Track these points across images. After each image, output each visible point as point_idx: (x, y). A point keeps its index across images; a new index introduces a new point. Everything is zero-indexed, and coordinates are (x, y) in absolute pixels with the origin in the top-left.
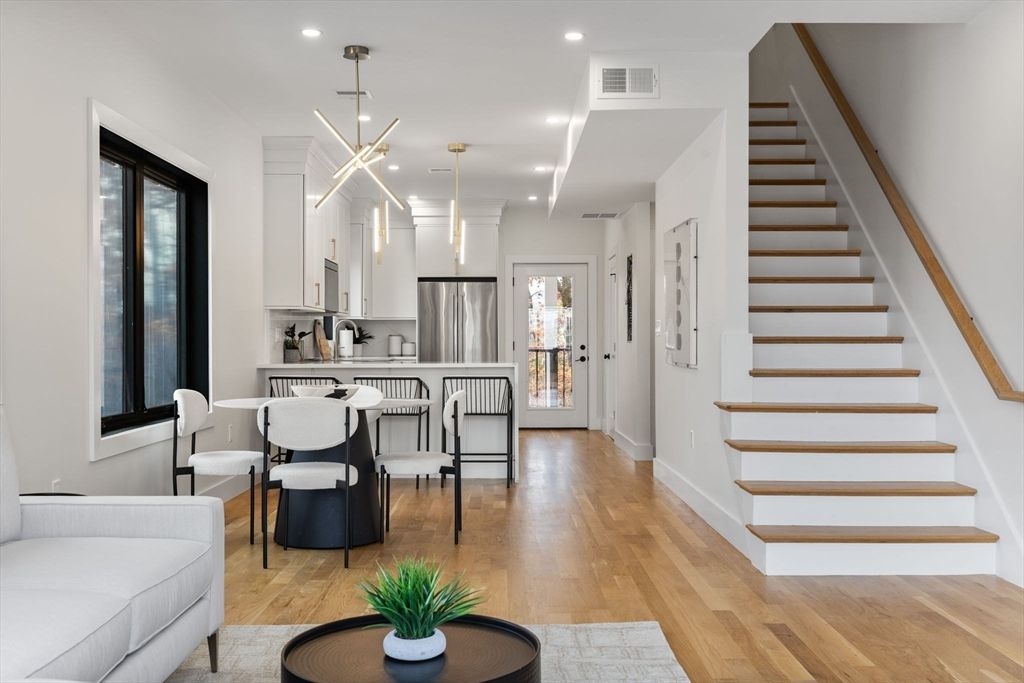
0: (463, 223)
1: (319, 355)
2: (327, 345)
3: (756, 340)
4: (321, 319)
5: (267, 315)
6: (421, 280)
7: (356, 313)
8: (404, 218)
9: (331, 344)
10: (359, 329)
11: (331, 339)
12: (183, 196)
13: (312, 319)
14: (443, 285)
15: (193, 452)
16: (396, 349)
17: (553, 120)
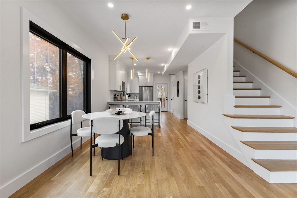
0: (149, 73)
2: (123, 97)
3: (236, 97)
4: (122, 93)
5: (110, 92)
6: (140, 86)
7: (129, 92)
8: (137, 75)
10: (129, 95)
11: (124, 96)
12: (85, 63)
13: (120, 93)
14: (143, 87)
15: (81, 128)
16: (135, 98)
17: (169, 49)
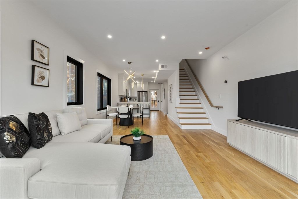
1: (125, 101)
3: (180, 99)
5: (118, 96)
6: (138, 92)
7: (130, 96)
8: (136, 84)
9: (126, 100)
10: (130, 98)
12: (108, 81)
13: (124, 96)
15: (109, 113)
17: (155, 71)
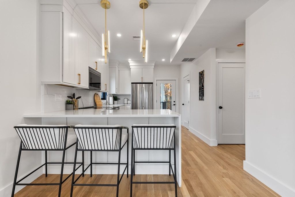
6: (132, 83)
10: (115, 97)
14: (138, 85)
16: (126, 102)
